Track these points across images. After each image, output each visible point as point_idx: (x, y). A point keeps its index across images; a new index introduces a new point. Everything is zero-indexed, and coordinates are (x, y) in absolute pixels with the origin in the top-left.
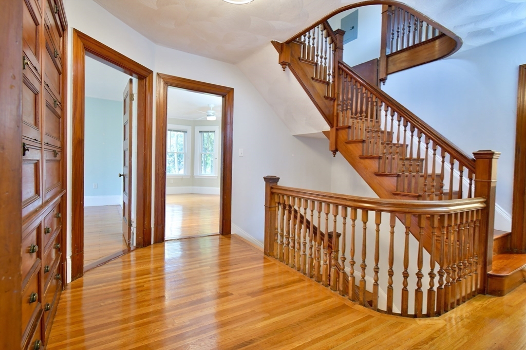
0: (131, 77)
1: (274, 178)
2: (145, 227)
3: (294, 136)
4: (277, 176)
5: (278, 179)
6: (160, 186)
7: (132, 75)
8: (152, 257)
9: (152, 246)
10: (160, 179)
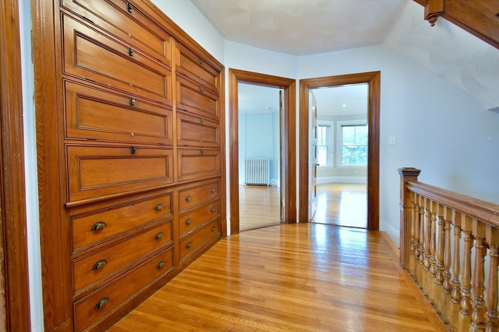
0: (280, 90)
1: (413, 170)
2: (291, 208)
3: (491, 110)
4: (417, 168)
5: (418, 172)
6: (303, 174)
7: (280, 88)
8: (298, 234)
9: (298, 225)
10: (303, 169)
